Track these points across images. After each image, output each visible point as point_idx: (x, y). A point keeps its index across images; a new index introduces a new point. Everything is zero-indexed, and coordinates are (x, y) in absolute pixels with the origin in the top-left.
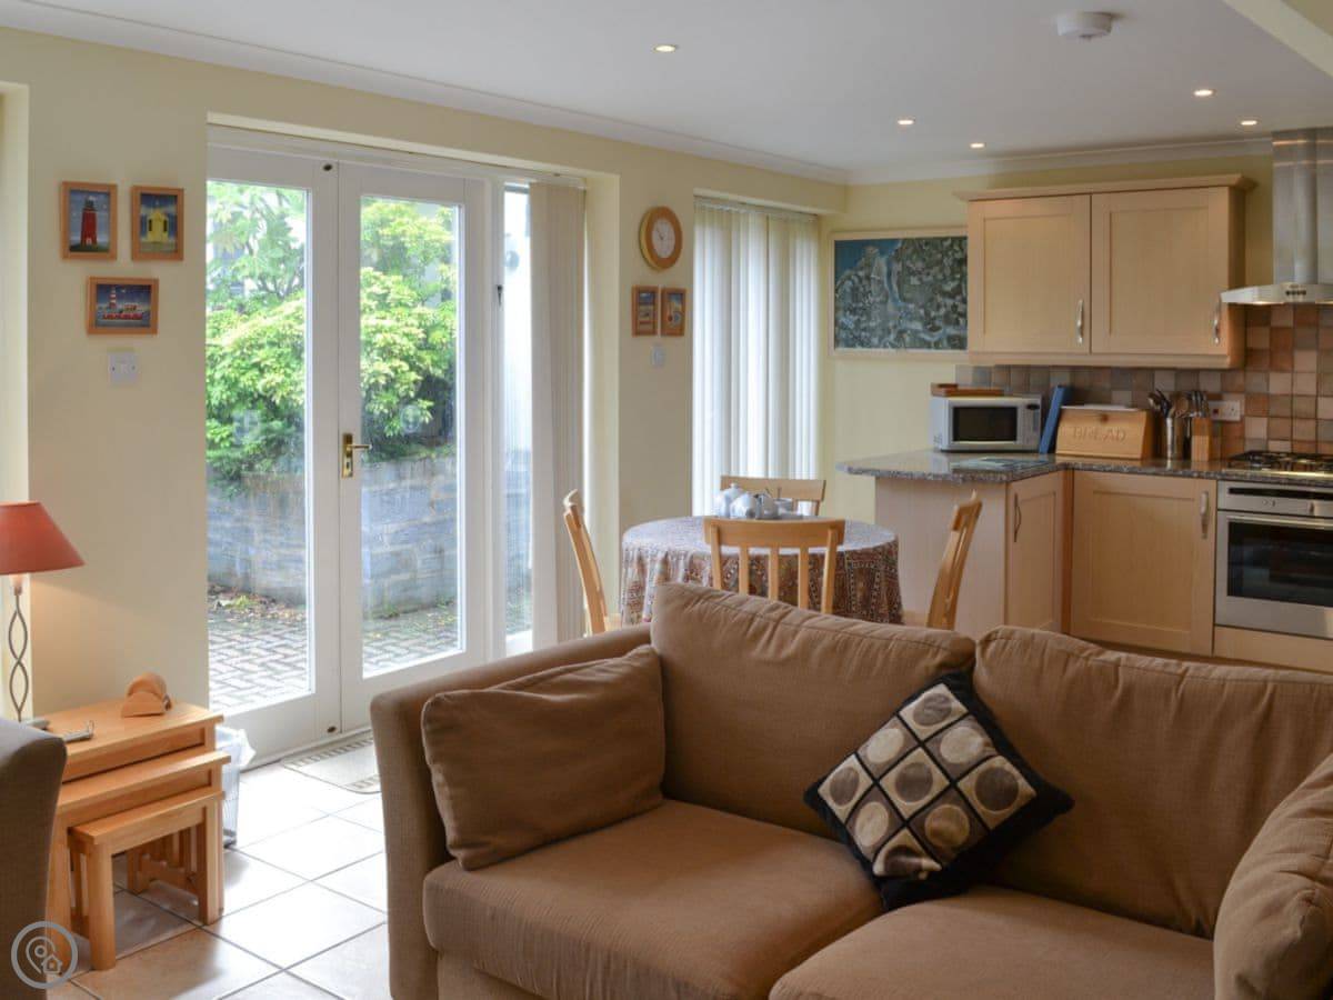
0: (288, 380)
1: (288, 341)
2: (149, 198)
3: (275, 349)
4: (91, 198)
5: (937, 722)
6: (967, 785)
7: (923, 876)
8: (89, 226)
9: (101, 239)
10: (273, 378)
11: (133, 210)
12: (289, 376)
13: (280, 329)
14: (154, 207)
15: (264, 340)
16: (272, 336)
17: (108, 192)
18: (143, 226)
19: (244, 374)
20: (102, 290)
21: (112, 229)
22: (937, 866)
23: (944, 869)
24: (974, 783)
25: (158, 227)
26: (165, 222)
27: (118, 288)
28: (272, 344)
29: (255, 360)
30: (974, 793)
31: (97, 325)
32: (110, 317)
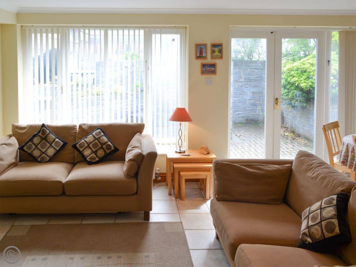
0: (299, 80)
1: (300, 69)
2: (214, 46)
3: (297, 71)
4: (202, 47)
5: (328, 205)
6: (324, 223)
7: (307, 243)
8: (201, 52)
9: (204, 55)
10: (295, 79)
11: (211, 49)
12: (300, 79)
13: (298, 66)
14: (216, 48)
15: (294, 69)
16: (296, 68)
17: (205, 45)
18: (213, 52)
19: (289, 77)
20: (204, 66)
21: (206, 53)
22: (311, 241)
23: (312, 243)
24: (325, 223)
25: (217, 52)
26: (219, 51)
27: (207, 65)
28: (296, 70)
29: (291, 74)
30: (324, 225)
31: (203, 73)
32: (206, 71)
